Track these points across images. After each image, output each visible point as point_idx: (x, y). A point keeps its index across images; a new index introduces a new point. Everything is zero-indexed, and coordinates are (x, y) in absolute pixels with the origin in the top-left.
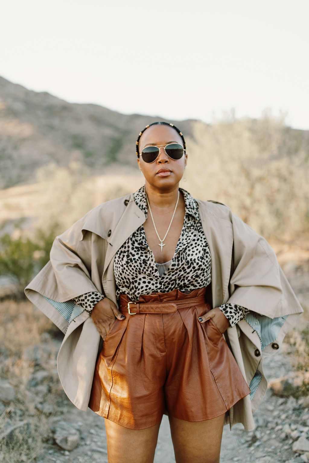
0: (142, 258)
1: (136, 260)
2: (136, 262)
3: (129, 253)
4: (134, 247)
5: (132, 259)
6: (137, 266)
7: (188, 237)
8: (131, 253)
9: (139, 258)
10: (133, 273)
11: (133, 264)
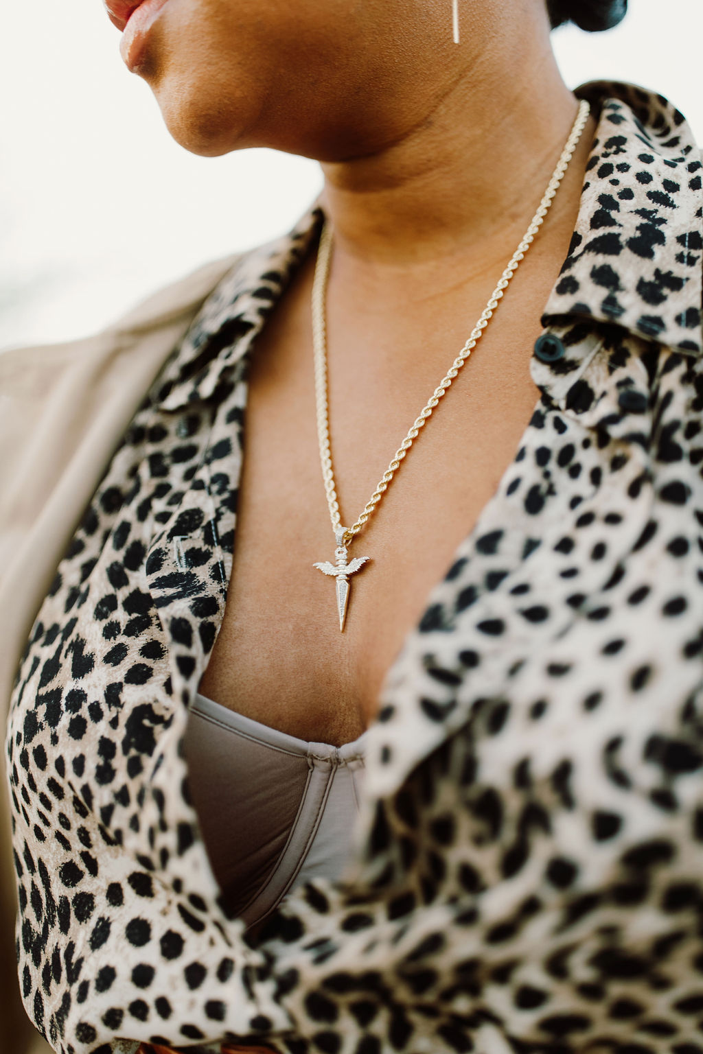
0: (133, 696)
1: (84, 712)
2: (78, 729)
3: (66, 647)
4: (122, 594)
5: (65, 694)
6: (79, 764)
7: (586, 520)
8: (78, 646)
9: (113, 694)
10: (66, 823)
11: (55, 739)
